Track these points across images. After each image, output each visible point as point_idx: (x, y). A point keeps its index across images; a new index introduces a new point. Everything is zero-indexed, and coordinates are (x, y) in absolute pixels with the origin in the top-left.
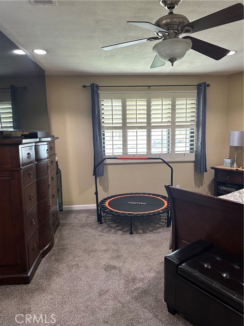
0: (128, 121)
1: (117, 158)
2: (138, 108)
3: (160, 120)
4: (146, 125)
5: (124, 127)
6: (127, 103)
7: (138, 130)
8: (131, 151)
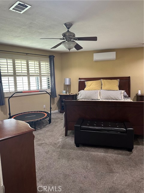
0: (17, 72)
1: (22, 92)
2: (22, 64)
3: (34, 72)
4: (27, 74)
5: (15, 75)
6: (16, 62)
7: (23, 77)
8: (19, 89)
